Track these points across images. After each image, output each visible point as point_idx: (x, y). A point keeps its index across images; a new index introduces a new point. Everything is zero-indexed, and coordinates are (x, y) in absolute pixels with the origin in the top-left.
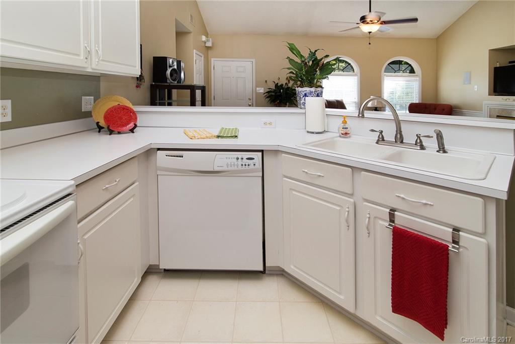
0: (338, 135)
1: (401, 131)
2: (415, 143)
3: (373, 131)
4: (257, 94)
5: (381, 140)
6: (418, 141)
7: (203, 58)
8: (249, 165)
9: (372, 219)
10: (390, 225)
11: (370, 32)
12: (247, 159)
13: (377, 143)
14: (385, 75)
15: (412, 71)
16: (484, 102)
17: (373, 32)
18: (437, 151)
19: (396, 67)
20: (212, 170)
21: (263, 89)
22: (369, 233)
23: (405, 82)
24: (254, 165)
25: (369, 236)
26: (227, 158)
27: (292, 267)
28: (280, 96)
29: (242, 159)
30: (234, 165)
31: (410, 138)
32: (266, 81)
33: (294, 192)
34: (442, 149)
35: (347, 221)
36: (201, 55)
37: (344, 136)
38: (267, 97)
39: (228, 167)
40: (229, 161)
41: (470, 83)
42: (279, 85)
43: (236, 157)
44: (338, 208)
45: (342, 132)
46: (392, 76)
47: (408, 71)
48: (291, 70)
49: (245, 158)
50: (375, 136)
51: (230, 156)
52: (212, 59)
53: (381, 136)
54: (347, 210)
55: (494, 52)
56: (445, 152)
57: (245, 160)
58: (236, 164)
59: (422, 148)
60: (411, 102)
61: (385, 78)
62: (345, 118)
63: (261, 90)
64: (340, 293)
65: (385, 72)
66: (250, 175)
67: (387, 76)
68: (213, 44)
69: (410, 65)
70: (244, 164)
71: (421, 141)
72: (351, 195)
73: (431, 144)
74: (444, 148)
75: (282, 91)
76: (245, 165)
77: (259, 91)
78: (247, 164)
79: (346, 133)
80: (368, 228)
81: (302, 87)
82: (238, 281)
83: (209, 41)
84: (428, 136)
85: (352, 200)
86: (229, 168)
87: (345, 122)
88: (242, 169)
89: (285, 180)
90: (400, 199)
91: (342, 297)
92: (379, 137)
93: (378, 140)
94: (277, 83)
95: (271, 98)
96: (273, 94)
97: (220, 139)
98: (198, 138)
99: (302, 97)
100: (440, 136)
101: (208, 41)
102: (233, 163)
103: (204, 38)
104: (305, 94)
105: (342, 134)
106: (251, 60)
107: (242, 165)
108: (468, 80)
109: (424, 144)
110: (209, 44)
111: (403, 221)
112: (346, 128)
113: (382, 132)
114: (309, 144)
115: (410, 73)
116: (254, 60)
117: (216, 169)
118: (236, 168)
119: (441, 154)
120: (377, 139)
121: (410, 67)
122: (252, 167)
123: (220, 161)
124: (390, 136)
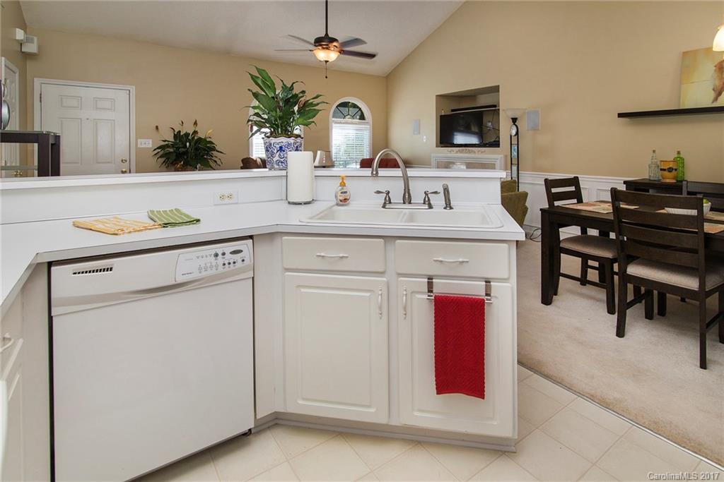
0: (334, 203)
1: (409, 190)
2: (423, 202)
3: (378, 192)
4: (139, 151)
5: (387, 202)
6: (427, 199)
7: (17, 75)
8: (234, 263)
9: (409, 296)
10: (429, 296)
11: (326, 62)
12: (231, 253)
13: (384, 207)
14: (333, 121)
15: (362, 117)
16: (432, 155)
17: (330, 61)
18: (445, 208)
19: (344, 110)
20: (174, 283)
21: (150, 141)
22: (405, 314)
23: (355, 132)
24: (243, 261)
25: (405, 318)
26: (198, 257)
27: (300, 402)
28: (186, 153)
29: (224, 254)
30: (211, 267)
31: (418, 197)
32: (157, 127)
33: (303, 290)
34: (448, 205)
35: (380, 308)
36: (14, 68)
37: (341, 203)
38: (160, 157)
39: (200, 272)
40: (202, 262)
41: (419, 133)
42: (182, 134)
43: (213, 252)
44: (368, 294)
45: (341, 198)
46: (340, 123)
47: (358, 117)
48: (256, 111)
49: (227, 253)
50: (381, 199)
51: (204, 253)
52: (37, 81)
53: (387, 199)
54: (380, 293)
55: (441, 98)
56: (451, 208)
57: (228, 256)
58: (214, 264)
59: (430, 207)
60: (362, 157)
61: (334, 125)
62: (343, 179)
63: (149, 144)
64: (369, 407)
65: (333, 117)
66: (237, 277)
67: (336, 123)
68: (39, 47)
69: (360, 109)
70: (226, 262)
71: (429, 199)
72: (382, 273)
73: (438, 201)
74: (450, 204)
75: (188, 144)
76: (229, 263)
77: (144, 146)
78: (232, 261)
79: (345, 199)
80: (405, 309)
81: (276, 137)
82: (212, 463)
83: (33, 43)
84: (436, 193)
85: (385, 279)
86: (204, 274)
87: (343, 185)
88: (225, 270)
89: (288, 275)
90: (439, 263)
91: (372, 410)
92: (385, 199)
93: (385, 203)
94: (180, 132)
95: (168, 158)
96: (172, 150)
97: (169, 229)
98: (130, 232)
99: (275, 152)
100: (446, 191)
101: (28, 40)
102: (209, 265)
103: (20, 35)
104: (281, 147)
105: (341, 201)
106: (128, 87)
107: (224, 264)
108: (417, 130)
109: (431, 202)
110: (31, 48)
111: (442, 287)
112: (346, 192)
113: (389, 192)
114: (314, 216)
115: (360, 119)
116: (133, 89)
117: (180, 279)
118: (214, 272)
119: (448, 211)
120: (383, 201)
121: (360, 112)
122: (239, 264)
123: (187, 264)
124: (397, 196)
